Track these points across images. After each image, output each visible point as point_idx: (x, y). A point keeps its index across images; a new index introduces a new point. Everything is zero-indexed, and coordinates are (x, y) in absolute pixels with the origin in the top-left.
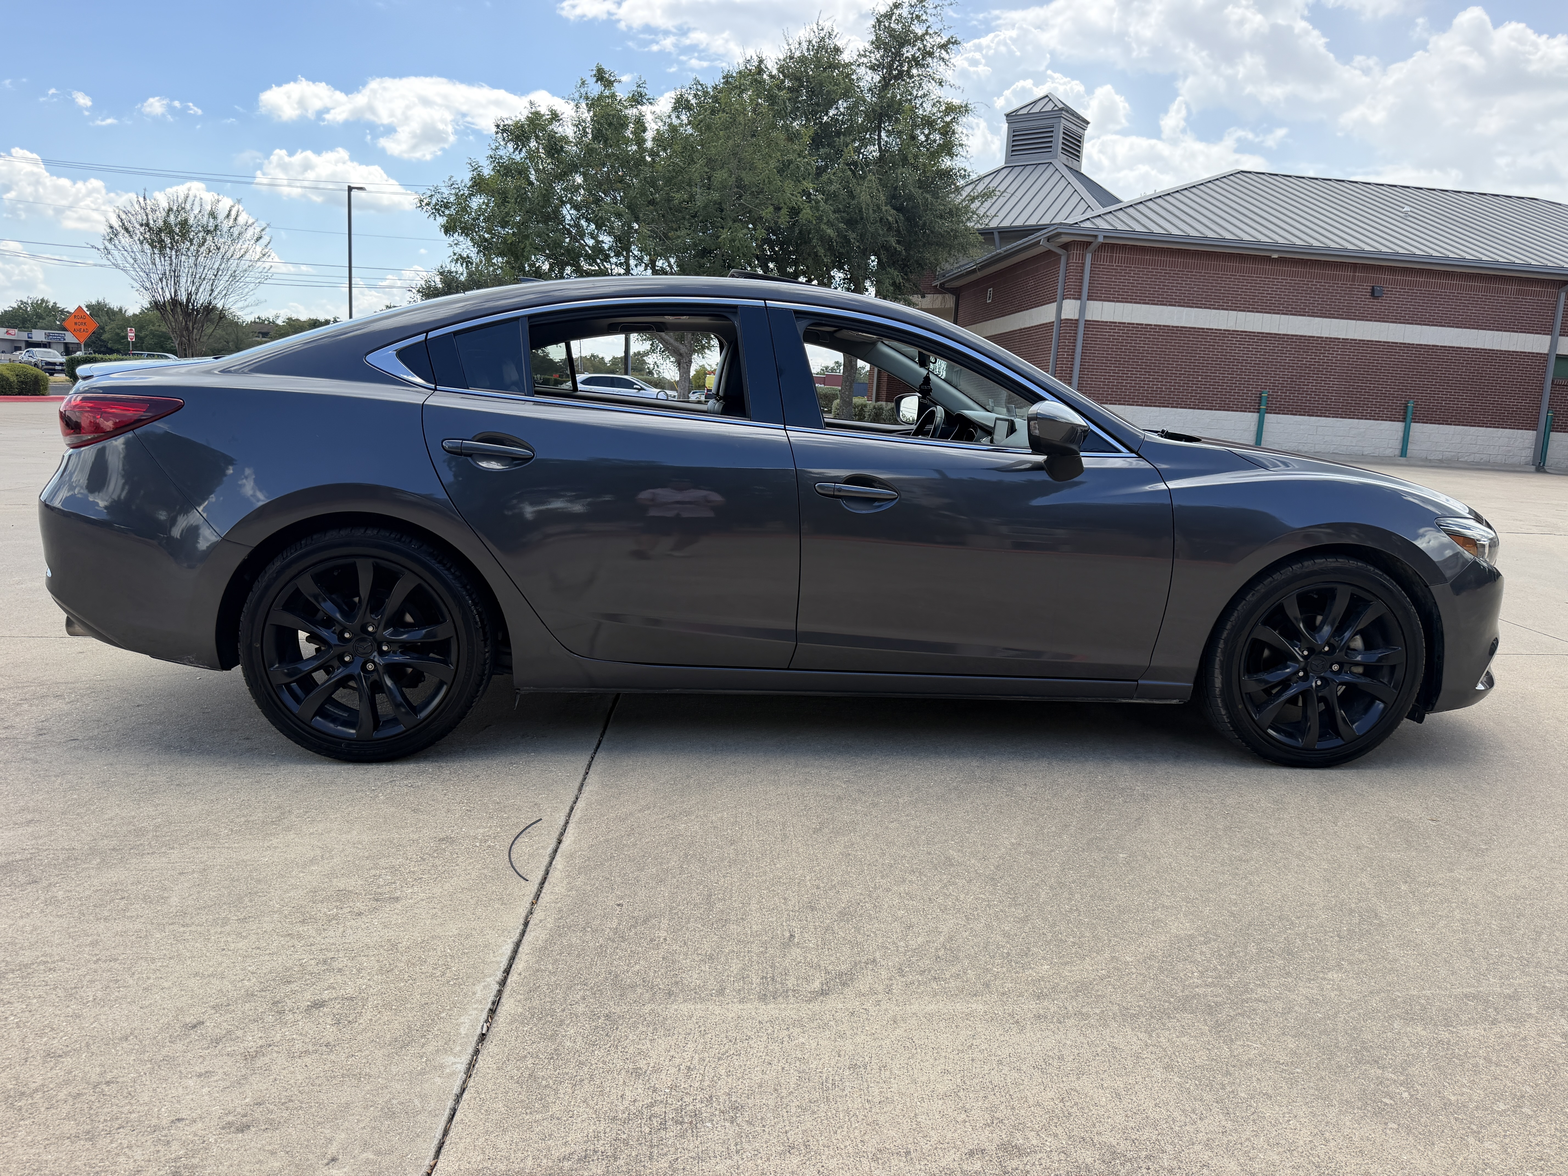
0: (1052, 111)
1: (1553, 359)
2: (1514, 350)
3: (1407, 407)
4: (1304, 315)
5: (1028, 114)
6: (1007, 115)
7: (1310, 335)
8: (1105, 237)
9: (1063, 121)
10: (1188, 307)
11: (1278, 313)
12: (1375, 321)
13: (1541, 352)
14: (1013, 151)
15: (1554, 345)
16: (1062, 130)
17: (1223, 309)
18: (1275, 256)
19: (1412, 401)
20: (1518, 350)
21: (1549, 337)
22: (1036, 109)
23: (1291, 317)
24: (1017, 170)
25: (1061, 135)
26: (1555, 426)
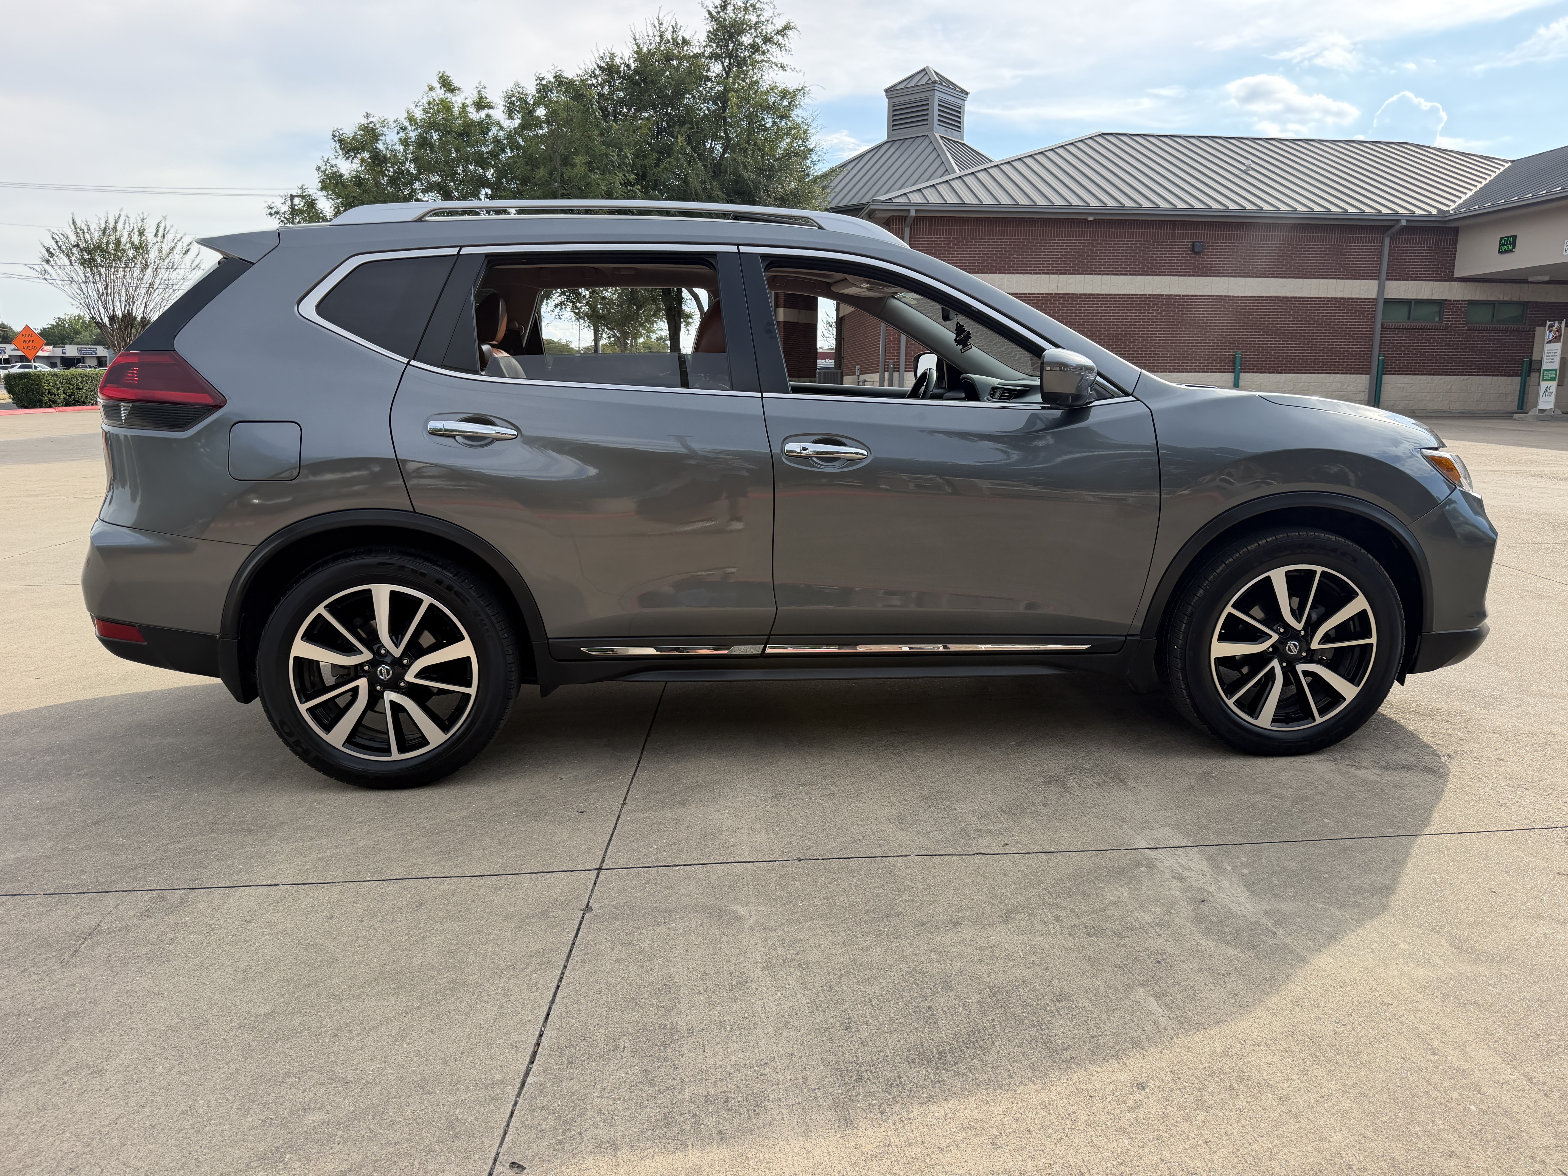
0: (926, 84)
1: (1381, 303)
2: (1341, 296)
3: (1235, 358)
4: (1126, 275)
5: (905, 88)
6: (887, 91)
7: (1134, 293)
8: (916, 211)
9: (936, 93)
10: (1008, 273)
11: (1100, 274)
12: (1198, 276)
13: (1369, 297)
14: (893, 126)
15: (1381, 289)
16: (936, 103)
17: (1043, 273)
18: (1091, 218)
19: (1240, 352)
20: (1345, 296)
21: (1376, 282)
22: (912, 84)
23: (1113, 276)
24: (897, 144)
25: (936, 107)
26: (1386, 369)
